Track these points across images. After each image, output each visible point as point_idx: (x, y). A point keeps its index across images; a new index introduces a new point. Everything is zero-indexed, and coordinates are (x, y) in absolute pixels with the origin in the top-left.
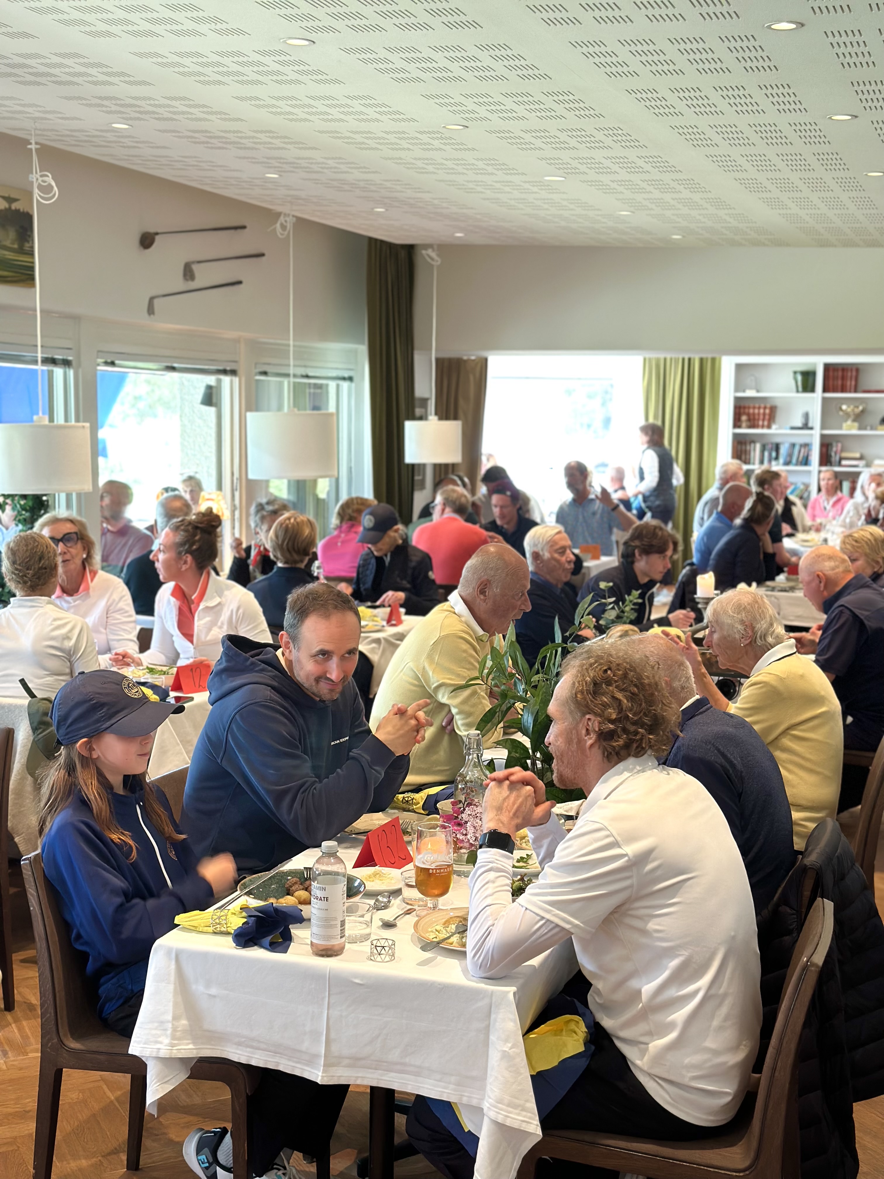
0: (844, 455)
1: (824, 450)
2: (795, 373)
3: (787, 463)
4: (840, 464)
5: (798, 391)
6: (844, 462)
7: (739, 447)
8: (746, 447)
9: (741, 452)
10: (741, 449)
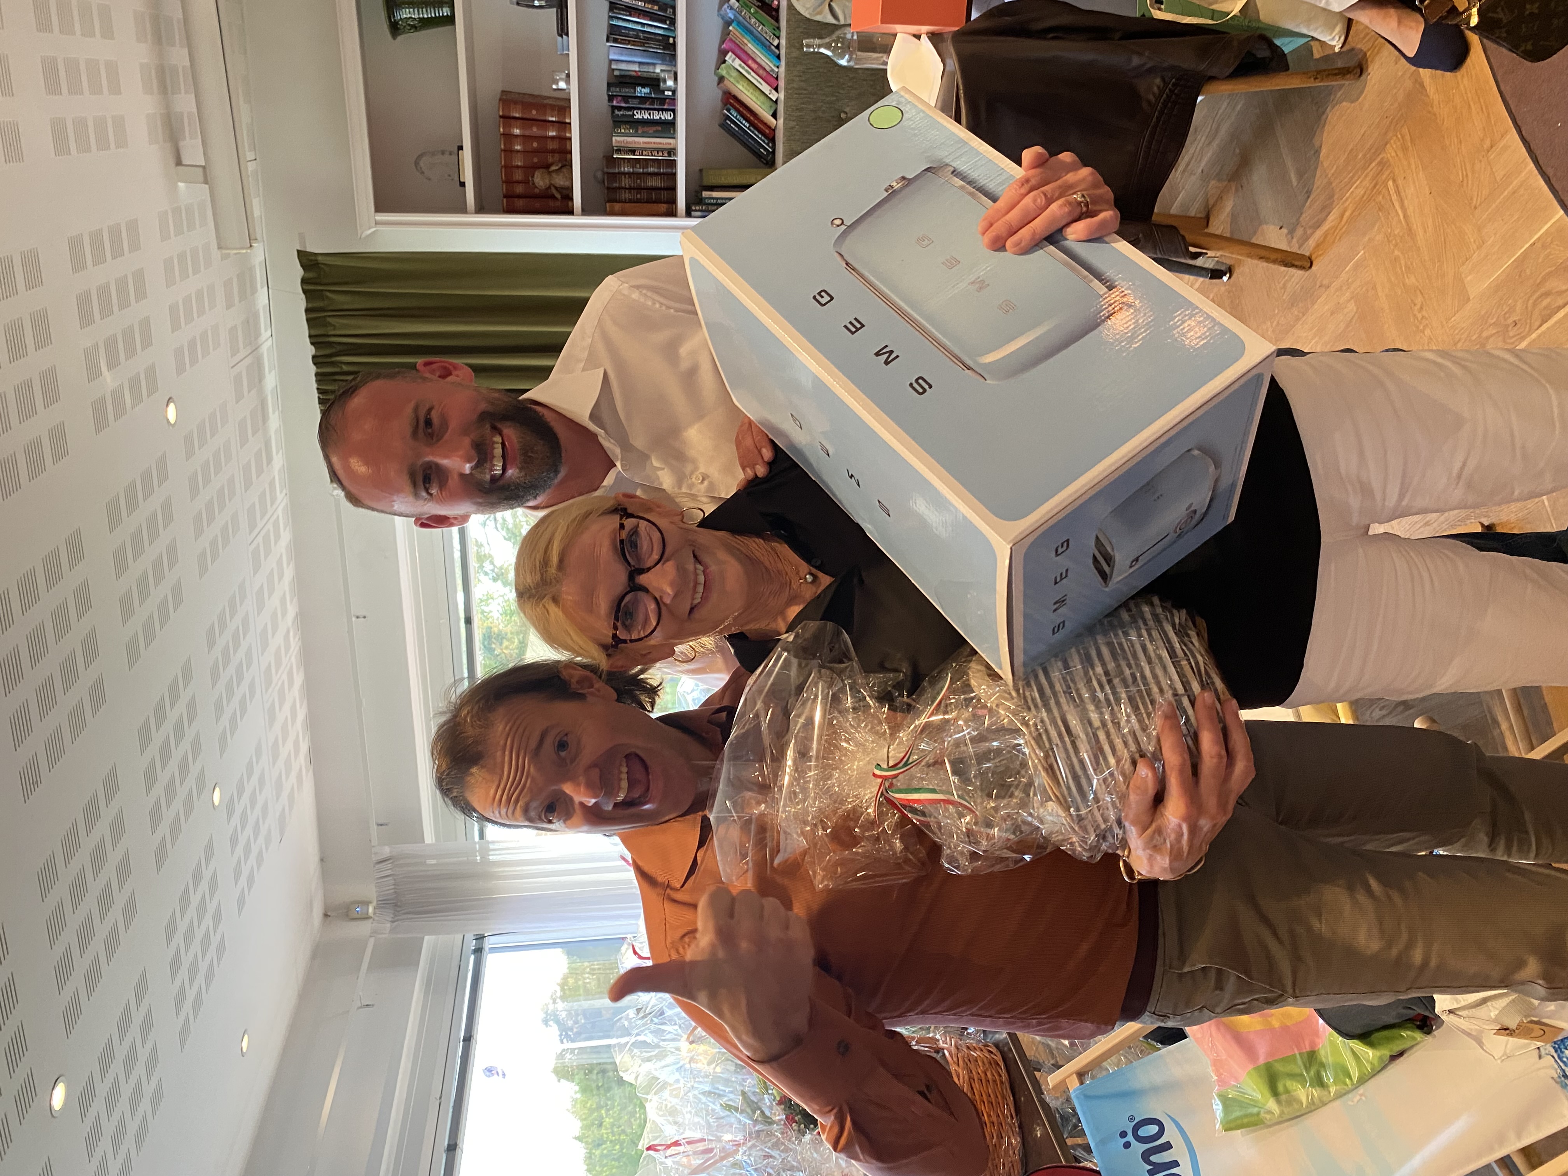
7: (626, 195)
8: (624, 174)
9: (639, 189)
10: (630, 189)
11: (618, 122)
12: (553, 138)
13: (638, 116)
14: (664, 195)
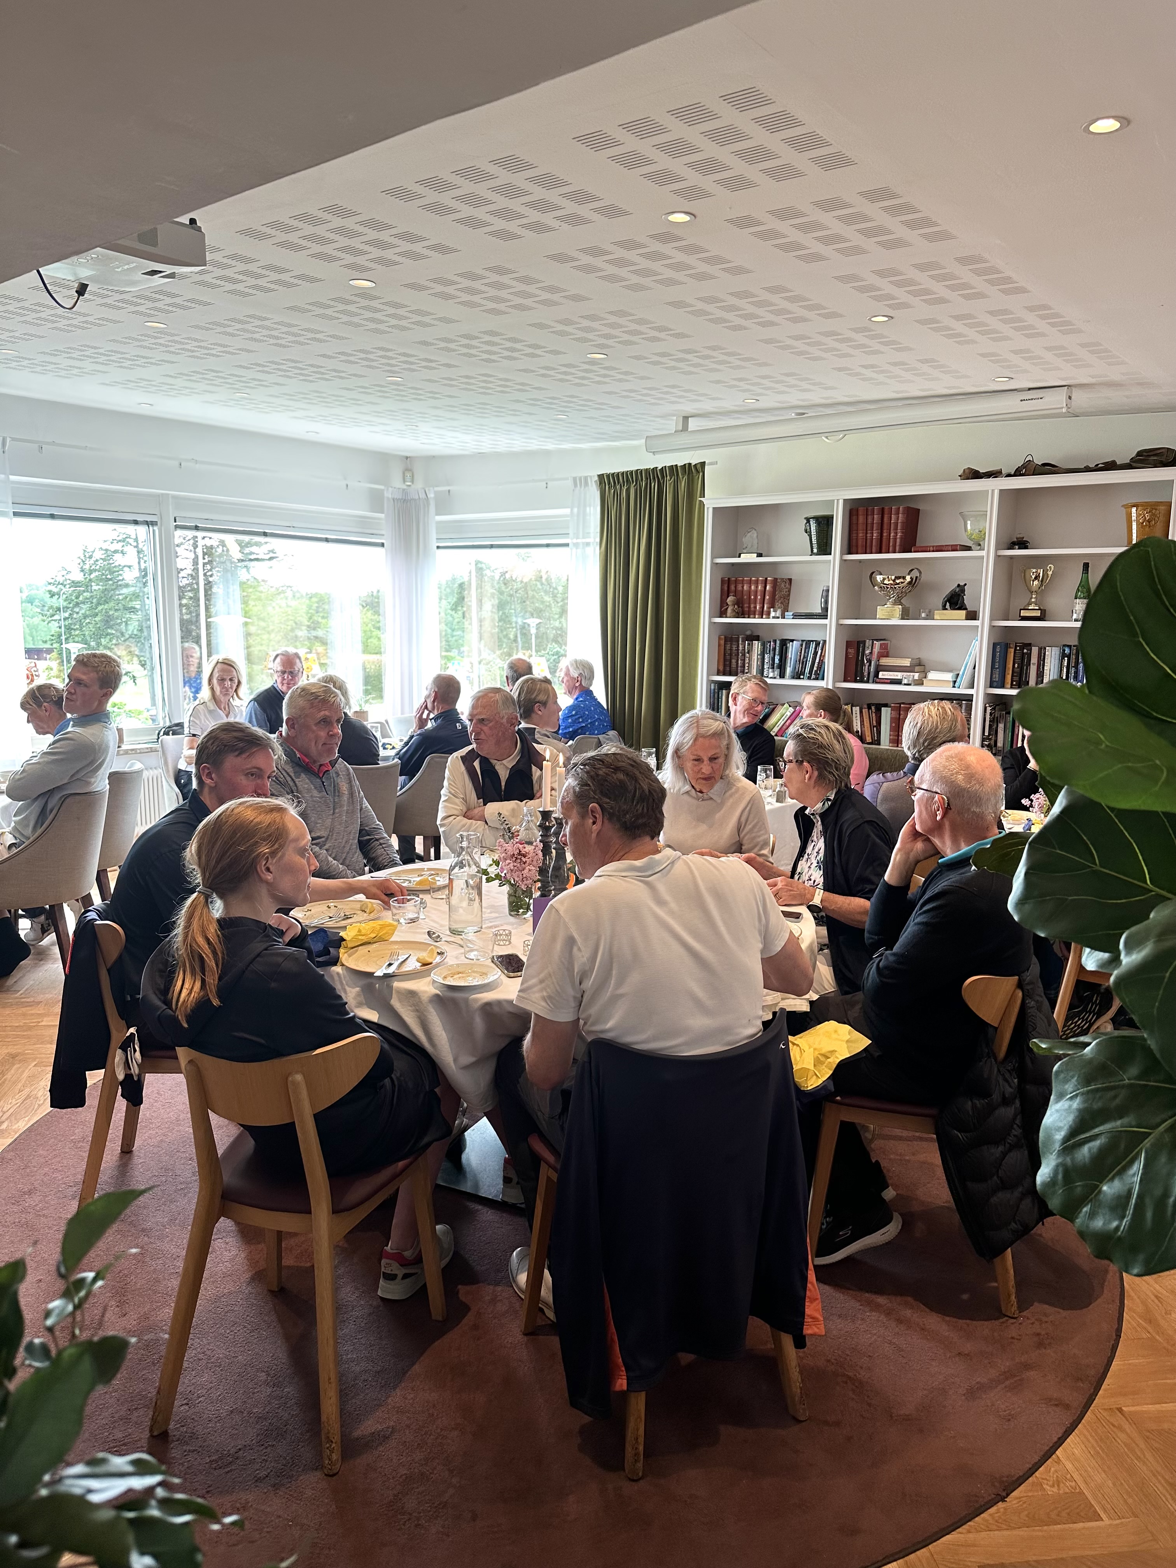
0: (884, 661)
1: (852, 651)
2: (808, 520)
3: (797, 675)
4: (876, 679)
5: (812, 553)
6: (881, 675)
7: (728, 647)
8: (738, 647)
9: (731, 655)
10: (731, 650)
11: (764, 645)
12: (755, 607)
13: (766, 656)
14: (728, 669)
